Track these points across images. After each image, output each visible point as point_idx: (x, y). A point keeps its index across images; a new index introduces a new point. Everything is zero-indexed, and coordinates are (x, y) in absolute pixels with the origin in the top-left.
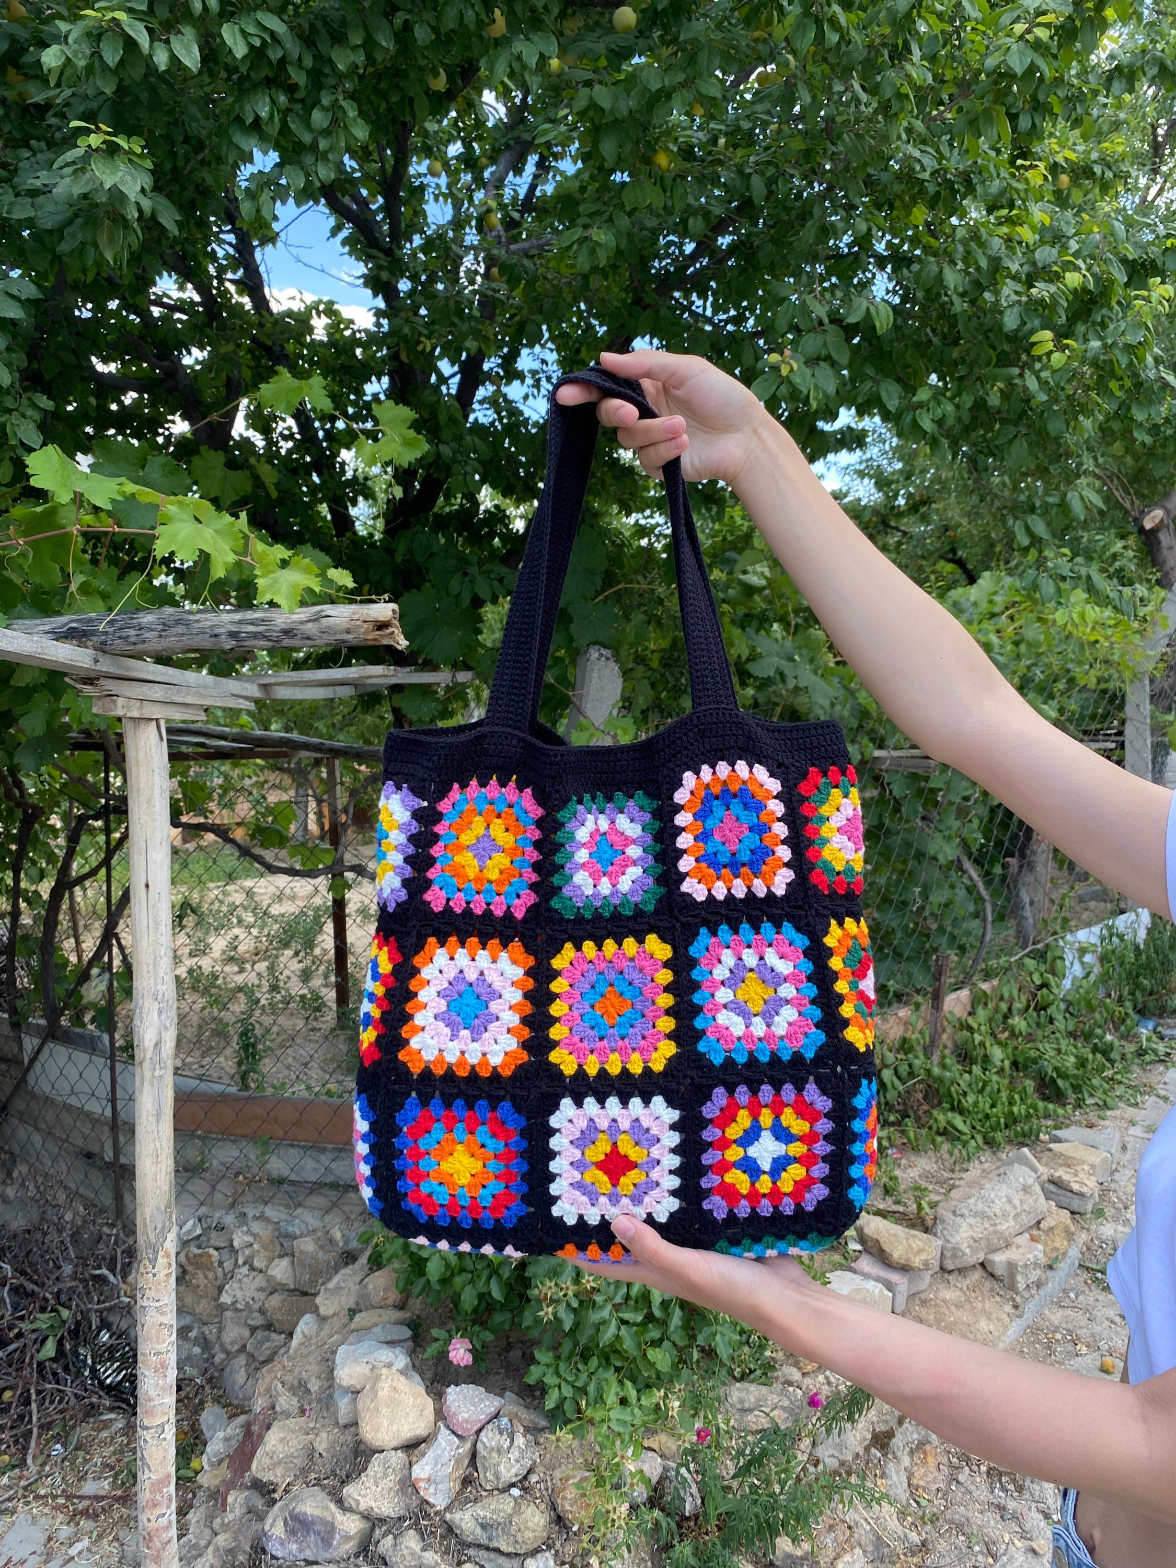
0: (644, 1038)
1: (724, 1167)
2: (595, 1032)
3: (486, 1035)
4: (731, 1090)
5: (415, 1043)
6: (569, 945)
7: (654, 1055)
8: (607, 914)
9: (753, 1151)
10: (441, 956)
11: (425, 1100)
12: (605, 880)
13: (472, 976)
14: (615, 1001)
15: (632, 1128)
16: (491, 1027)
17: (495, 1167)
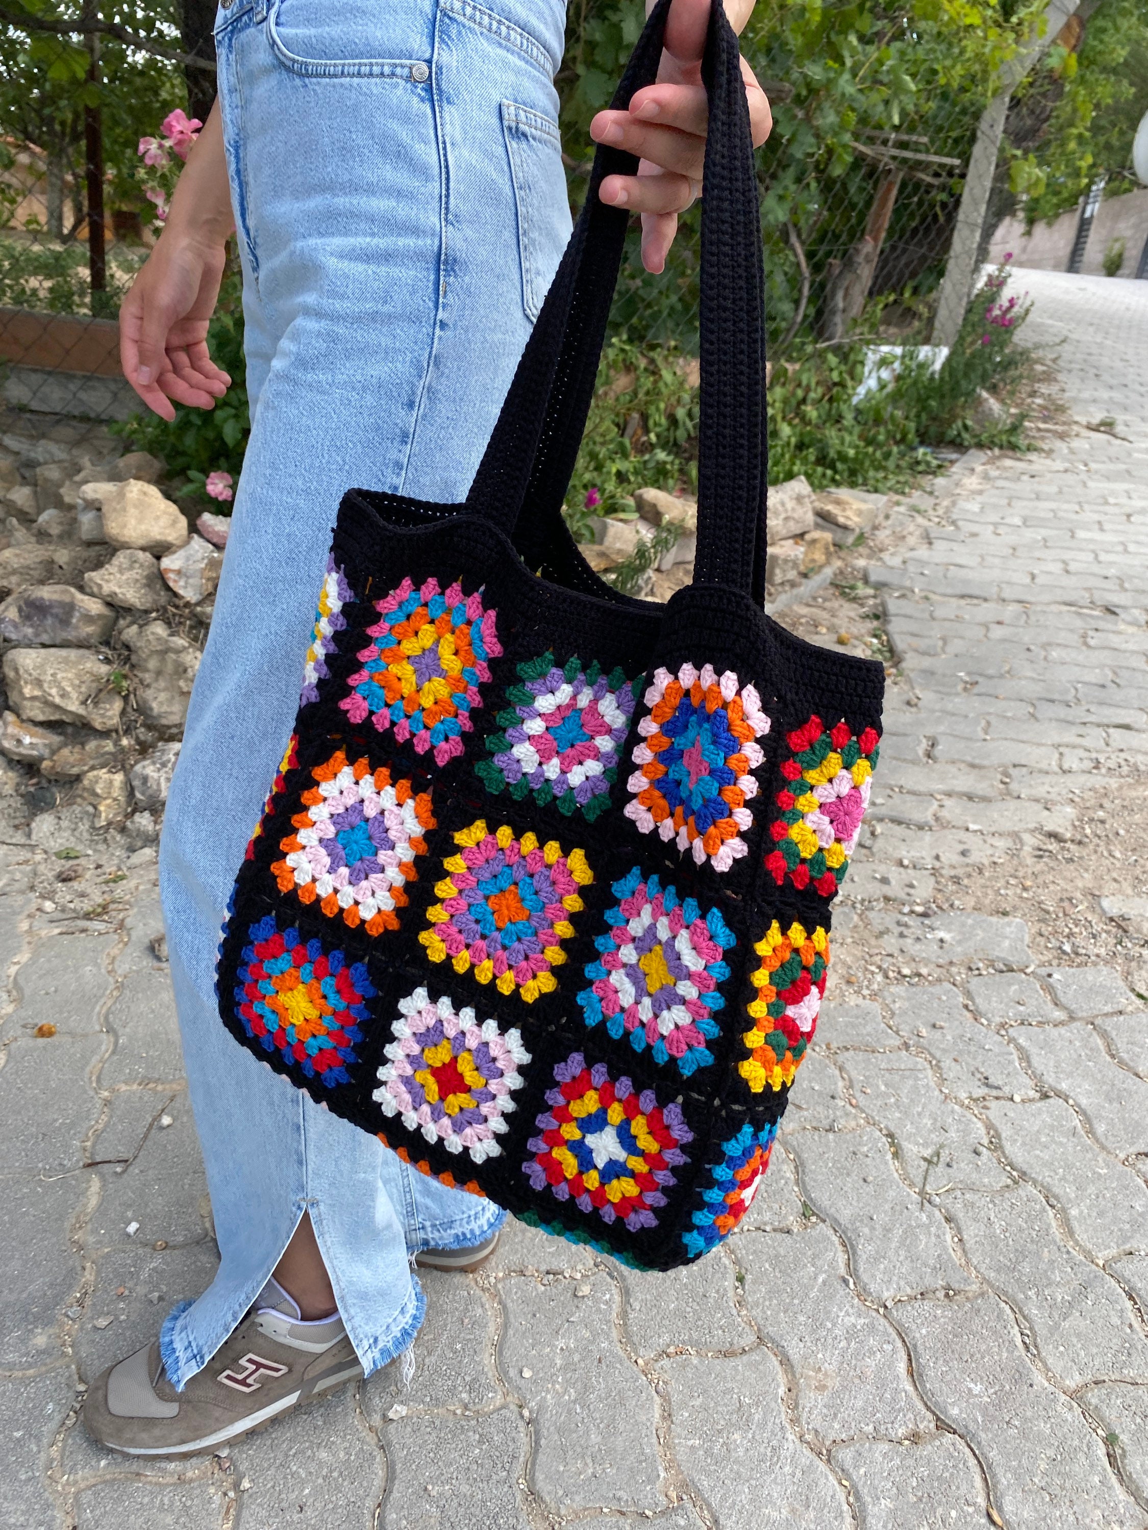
0: (527, 958)
1: (555, 1139)
2: (478, 928)
3: (364, 883)
4: (590, 1062)
5: (291, 860)
6: (480, 824)
7: (531, 983)
8: (541, 803)
9: (591, 1140)
10: (346, 774)
11: (282, 925)
12: (555, 761)
13: (370, 811)
14: (514, 904)
15: (478, 1050)
16: (373, 877)
17: (330, 1023)
